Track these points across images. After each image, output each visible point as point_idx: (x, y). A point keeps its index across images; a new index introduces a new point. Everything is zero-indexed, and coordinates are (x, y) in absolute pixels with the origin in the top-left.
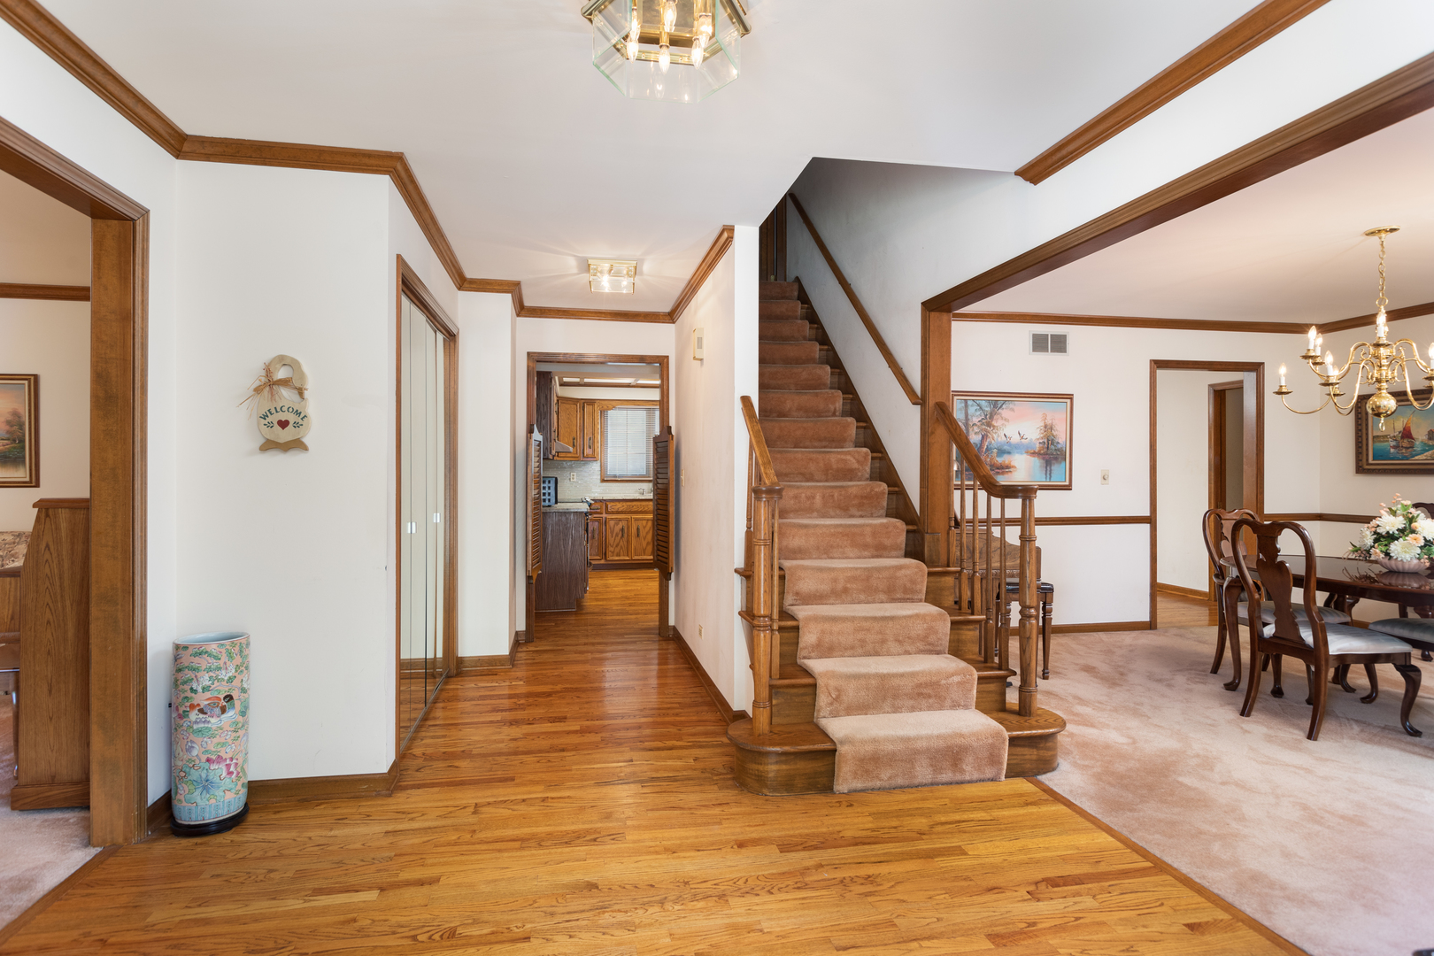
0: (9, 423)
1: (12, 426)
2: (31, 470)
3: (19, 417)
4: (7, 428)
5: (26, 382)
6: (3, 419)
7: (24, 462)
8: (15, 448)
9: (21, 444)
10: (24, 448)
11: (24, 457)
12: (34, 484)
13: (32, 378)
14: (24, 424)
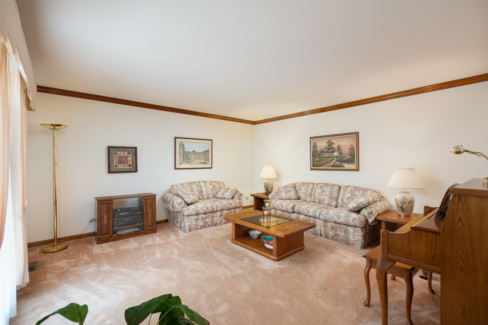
0: (350, 149)
1: (351, 150)
2: (357, 165)
3: (353, 147)
4: (349, 151)
5: (355, 135)
6: (348, 148)
7: (354, 162)
8: (352, 157)
9: (354, 156)
10: (354, 157)
11: (354, 161)
12: (358, 170)
13: (357, 133)
14: (354, 149)
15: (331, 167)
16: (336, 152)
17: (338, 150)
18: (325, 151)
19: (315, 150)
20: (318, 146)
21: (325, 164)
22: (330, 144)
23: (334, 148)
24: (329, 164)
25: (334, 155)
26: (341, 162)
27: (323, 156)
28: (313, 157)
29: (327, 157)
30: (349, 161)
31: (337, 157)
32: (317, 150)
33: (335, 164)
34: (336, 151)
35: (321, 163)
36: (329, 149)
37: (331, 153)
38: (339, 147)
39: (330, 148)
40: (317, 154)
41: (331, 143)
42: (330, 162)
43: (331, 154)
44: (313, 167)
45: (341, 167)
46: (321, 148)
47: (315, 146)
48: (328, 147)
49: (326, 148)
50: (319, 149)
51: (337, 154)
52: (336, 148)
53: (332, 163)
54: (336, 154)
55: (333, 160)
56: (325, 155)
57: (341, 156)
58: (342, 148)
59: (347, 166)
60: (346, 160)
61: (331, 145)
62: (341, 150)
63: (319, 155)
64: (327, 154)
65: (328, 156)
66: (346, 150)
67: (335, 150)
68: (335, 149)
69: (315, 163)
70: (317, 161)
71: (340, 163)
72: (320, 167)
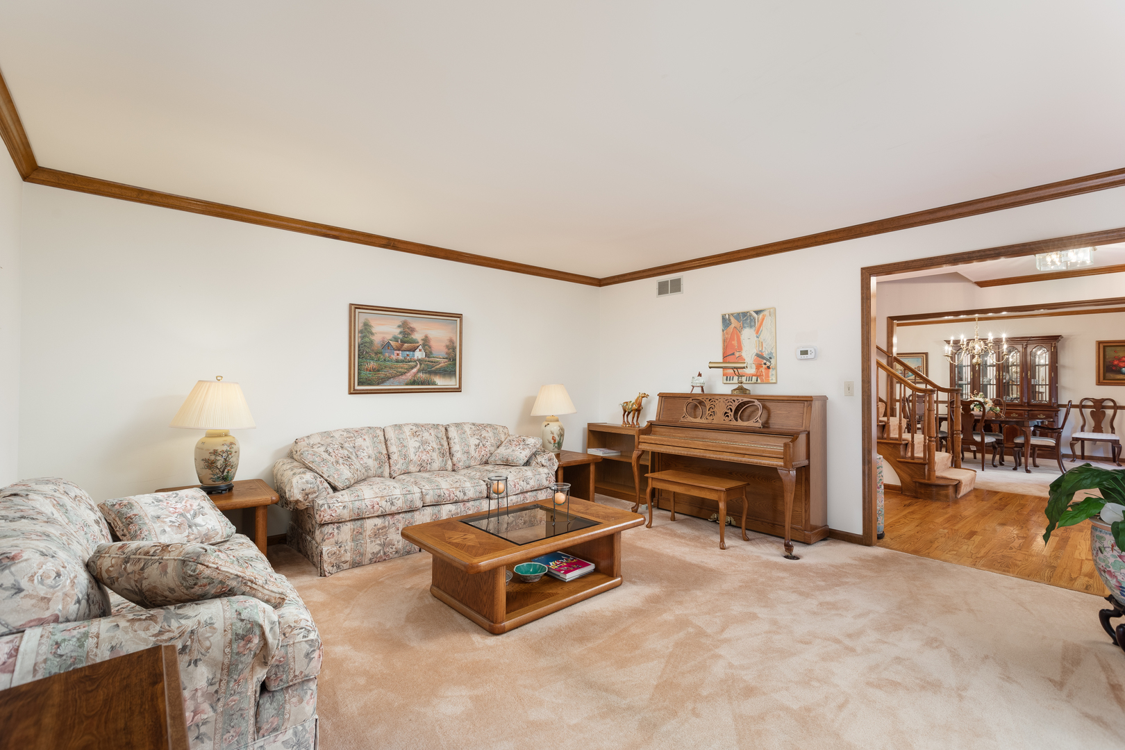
0: (447, 347)
1: (449, 349)
3: (453, 343)
4: (446, 350)
5: (455, 319)
6: (444, 344)
7: (455, 374)
8: (450, 364)
9: (454, 362)
10: (455, 364)
11: (455, 371)
12: (458, 390)
13: (459, 316)
14: (456, 348)
15: (407, 384)
16: (420, 350)
17: (424, 345)
18: (394, 347)
19: (367, 340)
20: (374, 330)
21: (394, 377)
22: (407, 331)
23: (414, 341)
24: (404, 377)
25: (416, 358)
26: (430, 373)
27: (387, 359)
28: (359, 358)
29: (397, 361)
30: (445, 371)
31: (420, 361)
32: (371, 342)
33: (416, 379)
34: (420, 347)
35: (382, 376)
36: (403, 342)
37: (408, 353)
38: (426, 341)
39: (405, 341)
40: (373, 350)
41: (408, 328)
42: (405, 373)
43: (408, 355)
44: (358, 385)
45: (429, 384)
46: (384, 338)
47: (366, 329)
48: (401, 336)
49: (396, 339)
50: (377, 339)
51: (422, 354)
52: (421, 343)
53: (409, 376)
54: (419, 354)
55: (412, 368)
56: (393, 356)
57: (430, 359)
58: (433, 343)
59: (441, 382)
60: (440, 369)
61: (409, 334)
62: (430, 347)
63: (376, 354)
64: (398, 355)
65: (400, 357)
66: (439, 349)
67: (417, 345)
68: (418, 343)
69: (365, 374)
70: (370, 371)
71: (427, 375)
72: (378, 384)
